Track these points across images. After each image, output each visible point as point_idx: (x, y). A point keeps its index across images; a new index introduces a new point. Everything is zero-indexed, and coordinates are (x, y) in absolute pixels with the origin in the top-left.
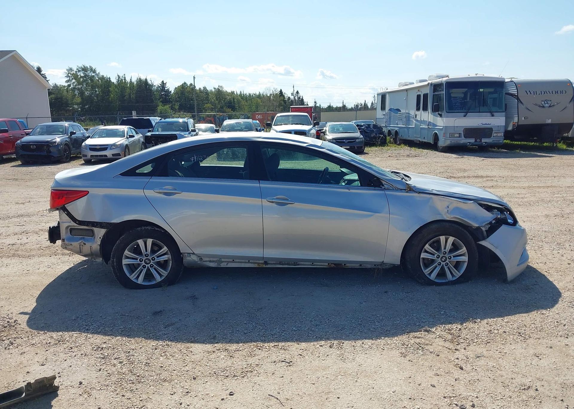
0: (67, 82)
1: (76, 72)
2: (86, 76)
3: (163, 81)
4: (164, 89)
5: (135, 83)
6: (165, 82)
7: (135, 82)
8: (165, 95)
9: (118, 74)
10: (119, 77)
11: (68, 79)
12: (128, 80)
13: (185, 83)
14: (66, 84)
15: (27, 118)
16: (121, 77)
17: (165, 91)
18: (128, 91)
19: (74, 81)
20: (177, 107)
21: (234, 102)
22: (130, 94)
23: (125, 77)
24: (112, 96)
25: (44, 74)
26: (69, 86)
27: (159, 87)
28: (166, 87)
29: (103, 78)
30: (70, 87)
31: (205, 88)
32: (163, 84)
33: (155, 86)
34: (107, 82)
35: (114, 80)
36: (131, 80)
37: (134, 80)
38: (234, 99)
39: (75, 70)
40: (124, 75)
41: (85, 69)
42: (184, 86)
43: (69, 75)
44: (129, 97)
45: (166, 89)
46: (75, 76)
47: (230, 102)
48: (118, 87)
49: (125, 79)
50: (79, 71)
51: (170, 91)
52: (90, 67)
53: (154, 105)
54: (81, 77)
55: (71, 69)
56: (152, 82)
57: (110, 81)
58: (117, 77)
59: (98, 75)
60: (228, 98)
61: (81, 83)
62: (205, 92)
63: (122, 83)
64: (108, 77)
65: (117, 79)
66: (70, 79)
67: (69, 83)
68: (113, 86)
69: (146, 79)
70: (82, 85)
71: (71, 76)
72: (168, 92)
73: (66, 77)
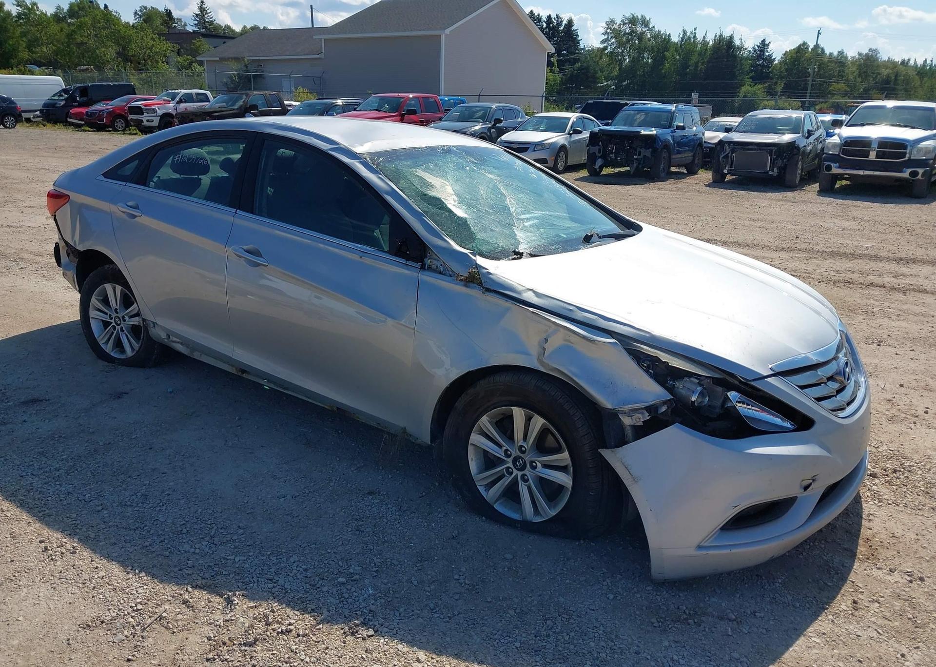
0: (603, 42)
1: (620, 25)
2: (632, 32)
3: (764, 41)
4: (763, 55)
5: (711, 43)
6: (767, 42)
7: (711, 41)
8: (763, 66)
9: (685, 28)
10: (685, 32)
11: (606, 37)
12: (700, 37)
13: (804, 44)
14: (602, 46)
15: (479, 95)
16: (688, 34)
17: (763, 59)
18: (694, 58)
19: (614, 40)
20: (779, 88)
21: (896, 79)
22: (696, 64)
23: (695, 33)
24: (667, 65)
25: (576, 30)
26: (605, 48)
27: (755, 51)
28: (767, 51)
29: (657, 36)
30: (606, 52)
31: (841, 53)
32: (764, 45)
33: (746, 49)
34: (663, 43)
35: (675, 39)
36: (704, 37)
37: (710, 39)
38: (896, 76)
39: (619, 22)
40: (695, 29)
41: (633, 21)
42: (801, 49)
43: (609, 31)
44: (694, 69)
45: (767, 54)
46: (616, 34)
47: (887, 81)
48: (681, 51)
49: (695, 37)
50: (624, 24)
51: (773, 58)
52: (642, 16)
53: (736, 83)
54: (625, 34)
55: (612, 22)
56: (743, 41)
57: (670, 40)
58: (682, 34)
59: (651, 30)
60: (885, 72)
61: (624, 44)
62: (840, 61)
63: (688, 44)
64: (668, 33)
65: (681, 36)
66: (608, 37)
67: (605, 45)
68: (672, 49)
69: (731, 37)
70: (624, 47)
71: (611, 33)
72: (770, 59)
73: (603, 34)
